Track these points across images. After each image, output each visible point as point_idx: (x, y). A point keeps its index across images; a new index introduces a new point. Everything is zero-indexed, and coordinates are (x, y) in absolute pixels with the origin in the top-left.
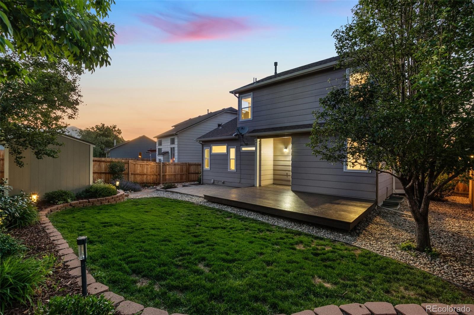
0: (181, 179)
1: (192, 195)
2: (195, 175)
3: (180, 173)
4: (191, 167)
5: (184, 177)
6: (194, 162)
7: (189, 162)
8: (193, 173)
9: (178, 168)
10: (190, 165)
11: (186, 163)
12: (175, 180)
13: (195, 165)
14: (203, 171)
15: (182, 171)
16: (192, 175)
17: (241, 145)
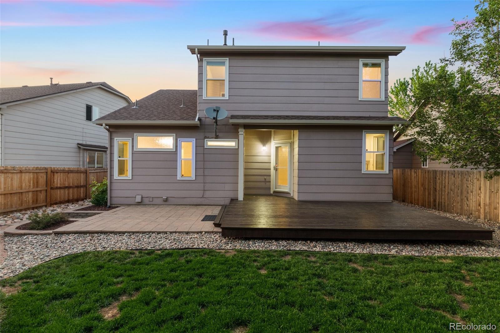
0: (36, 201)
1: (198, 233)
2: (62, 191)
3: (32, 189)
4: (56, 175)
5: (42, 196)
6: (62, 167)
7: (52, 167)
8: (60, 188)
9: (27, 178)
10: (54, 172)
11: (46, 169)
12: (22, 204)
13: (64, 171)
14: (111, 183)
15: (37, 184)
16: (58, 191)
17: (206, 137)
